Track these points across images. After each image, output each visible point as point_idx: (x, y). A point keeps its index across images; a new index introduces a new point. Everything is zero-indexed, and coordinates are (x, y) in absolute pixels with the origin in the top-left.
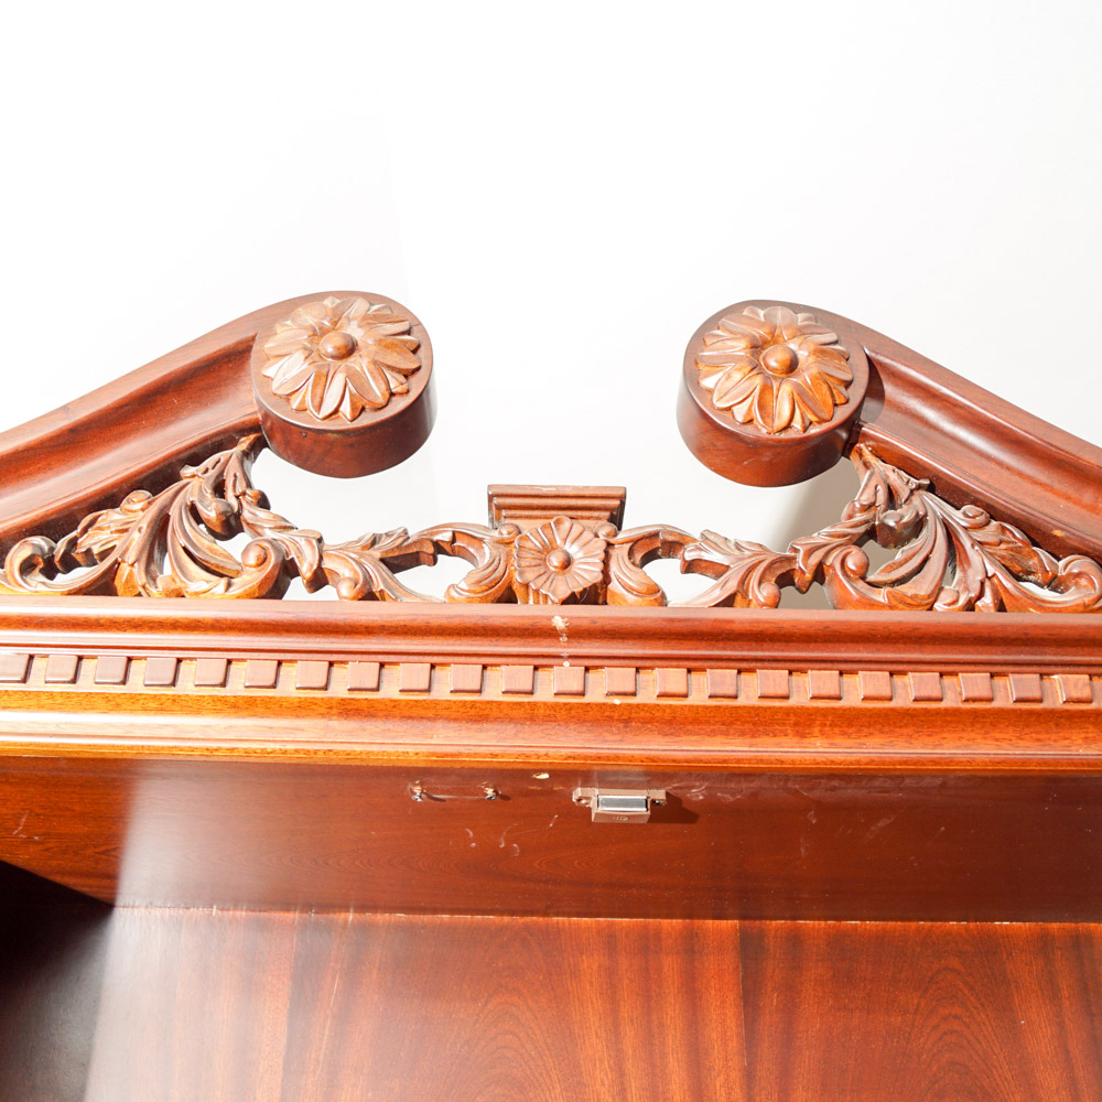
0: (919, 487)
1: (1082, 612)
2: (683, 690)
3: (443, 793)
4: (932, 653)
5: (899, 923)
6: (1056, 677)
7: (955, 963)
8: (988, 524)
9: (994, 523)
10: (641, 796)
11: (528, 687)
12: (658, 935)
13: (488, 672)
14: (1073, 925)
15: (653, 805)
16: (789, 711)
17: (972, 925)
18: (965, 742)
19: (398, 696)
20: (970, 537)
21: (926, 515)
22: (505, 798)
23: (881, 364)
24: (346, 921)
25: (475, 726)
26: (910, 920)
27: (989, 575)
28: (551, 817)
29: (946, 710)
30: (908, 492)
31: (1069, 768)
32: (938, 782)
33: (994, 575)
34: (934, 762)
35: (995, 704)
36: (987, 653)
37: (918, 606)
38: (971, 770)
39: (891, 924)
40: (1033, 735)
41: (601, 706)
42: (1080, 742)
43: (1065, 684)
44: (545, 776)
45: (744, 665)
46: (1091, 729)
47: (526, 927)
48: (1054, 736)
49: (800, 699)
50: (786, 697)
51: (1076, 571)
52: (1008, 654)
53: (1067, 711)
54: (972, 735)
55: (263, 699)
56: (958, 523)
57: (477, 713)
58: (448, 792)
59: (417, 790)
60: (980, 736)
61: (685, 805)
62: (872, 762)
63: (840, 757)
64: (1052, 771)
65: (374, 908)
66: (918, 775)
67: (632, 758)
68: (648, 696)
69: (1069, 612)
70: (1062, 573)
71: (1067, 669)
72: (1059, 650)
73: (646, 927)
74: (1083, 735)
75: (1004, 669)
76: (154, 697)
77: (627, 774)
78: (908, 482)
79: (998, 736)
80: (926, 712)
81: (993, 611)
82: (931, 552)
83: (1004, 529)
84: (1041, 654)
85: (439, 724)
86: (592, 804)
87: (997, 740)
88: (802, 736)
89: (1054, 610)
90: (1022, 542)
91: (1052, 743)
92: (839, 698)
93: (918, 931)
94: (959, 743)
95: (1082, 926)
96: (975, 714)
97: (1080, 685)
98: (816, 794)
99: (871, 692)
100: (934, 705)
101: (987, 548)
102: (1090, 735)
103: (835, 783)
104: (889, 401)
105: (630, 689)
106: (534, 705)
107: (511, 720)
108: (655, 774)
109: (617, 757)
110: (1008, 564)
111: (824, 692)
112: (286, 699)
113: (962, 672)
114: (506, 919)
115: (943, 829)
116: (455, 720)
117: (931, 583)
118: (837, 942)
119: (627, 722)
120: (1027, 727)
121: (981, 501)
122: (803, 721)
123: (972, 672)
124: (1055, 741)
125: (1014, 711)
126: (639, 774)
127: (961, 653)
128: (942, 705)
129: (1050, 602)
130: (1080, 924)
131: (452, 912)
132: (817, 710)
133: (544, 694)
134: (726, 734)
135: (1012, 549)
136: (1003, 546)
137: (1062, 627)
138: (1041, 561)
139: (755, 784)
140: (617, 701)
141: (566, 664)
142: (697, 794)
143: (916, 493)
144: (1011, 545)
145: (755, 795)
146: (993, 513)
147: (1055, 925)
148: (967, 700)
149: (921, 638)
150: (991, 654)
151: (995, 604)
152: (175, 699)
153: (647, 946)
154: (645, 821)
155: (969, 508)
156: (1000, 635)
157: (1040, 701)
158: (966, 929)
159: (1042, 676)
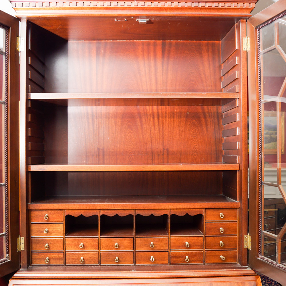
2: (151, 5)
3: (119, 20)
7: (194, 47)
10: (145, 20)
11: (130, 5)
12: (150, 43)
13: (125, 3)
15: (147, 21)
16: (165, 8)
17: (197, 41)
19: (113, 7)
22: (127, 20)
24: (103, 42)
25: (123, 11)
28: (133, 23)
32: (184, 18)
34: (183, 15)
35: (192, 7)
39: (185, 41)
41: (140, 7)
43: (202, 4)
44: (133, 17)
45: (159, 1)
47: (130, 42)
49: (166, 6)
50: (164, 6)
53: (201, 8)
55: (95, 7)
57: (124, 9)
58: (120, 20)
59: (116, 20)
61: (152, 21)
62: (175, 15)
63: (171, 14)
65: (107, 40)
66: (181, 17)
67: (144, 15)
68: (146, 6)
71: (202, 2)
73: (148, 42)
76: (81, 8)
77: (144, 17)
80: (183, 8)
85: (119, 10)
86: (139, 21)
88: (166, 11)
92: (171, 6)
93: (189, 42)
95: (214, 41)
96: (189, 8)
97: (204, 4)
98: (169, 19)
99: (175, 5)
100: (184, 7)
103: (171, 18)
105: (144, 5)
106: (131, 7)
107: (128, 9)
108: (147, 17)
109: (142, 14)
111: (169, 5)
112: (99, 7)
113: (188, 2)
114: (127, 41)
115: (187, 25)
116: (121, 10)
118: (177, 44)
119: (143, 9)
120: (196, 10)
122: (166, 9)
125: (194, 8)
126: (145, 17)
128: (185, 7)
131: (119, 40)
132: (168, 8)
133: (132, 6)
134: (156, 11)
139: (160, 18)
140: (142, 7)
141: (135, 2)
142: (153, 19)
145: (161, 19)
147: (210, 41)
148: (188, 6)
152: (83, 8)
153: (148, 44)
154: (146, 23)
157: (198, 6)
158: (196, 42)
159: (199, 3)
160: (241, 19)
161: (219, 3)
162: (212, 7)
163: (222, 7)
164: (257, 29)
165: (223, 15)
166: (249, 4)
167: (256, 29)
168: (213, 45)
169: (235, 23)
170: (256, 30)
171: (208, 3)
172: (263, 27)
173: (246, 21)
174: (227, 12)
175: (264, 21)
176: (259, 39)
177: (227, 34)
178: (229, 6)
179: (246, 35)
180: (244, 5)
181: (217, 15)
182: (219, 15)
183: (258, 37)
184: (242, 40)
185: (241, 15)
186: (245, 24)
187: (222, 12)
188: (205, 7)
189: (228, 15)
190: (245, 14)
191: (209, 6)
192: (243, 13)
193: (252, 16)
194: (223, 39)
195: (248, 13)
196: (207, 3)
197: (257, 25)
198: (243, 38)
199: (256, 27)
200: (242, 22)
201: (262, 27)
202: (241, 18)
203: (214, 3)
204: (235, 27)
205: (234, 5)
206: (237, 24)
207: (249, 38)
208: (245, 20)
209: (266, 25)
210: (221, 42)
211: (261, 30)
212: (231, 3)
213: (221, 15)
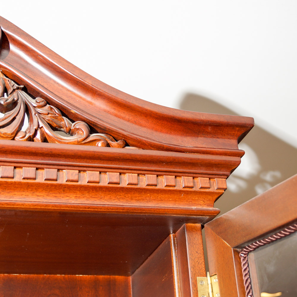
0: (18, 88)
1: (77, 144)
4: (11, 158)
5: (36, 275)
6: (64, 171)
8: (45, 106)
9: (48, 105)
14: (109, 276)
17: (66, 276)
18: (23, 196)
20: (35, 110)
21: (18, 100)
23: (8, 35)
26: (40, 274)
27: (40, 127)
29: (15, 182)
30: (12, 90)
31: (66, 209)
33: (42, 127)
35: (37, 181)
36: (35, 159)
37: (7, 138)
38: (24, 208)
40: (54, 194)
42: (73, 198)
43: (68, 174)
46: (78, 192)
48: (62, 195)
51: (77, 127)
52: (44, 160)
53: (67, 185)
54: (27, 194)
56: (32, 105)
60: (31, 194)
64: (59, 209)
69: (71, 144)
70: (72, 128)
71: (70, 168)
72: (66, 160)
74: (75, 195)
75: (42, 166)
78: (13, 86)
79: (38, 194)
80: (7, 183)
81: (40, 142)
82: (17, 115)
83: (51, 108)
84: (59, 161)
87: (38, 196)
89: (65, 143)
90: (58, 114)
91: (61, 198)
93: (44, 278)
94: (21, 197)
95: (112, 277)
96: (28, 184)
97: (74, 174)
101: (42, 116)
102: (78, 195)
104: (11, 51)
110: (51, 123)
113: (24, 167)
115: (28, 234)
117: (14, 128)
120: (51, 191)
121: (44, 96)
123: (28, 167)
124: (63, 197)
125: (44, 184)
127: (23, 158)
129: (64, 140)
130: (111, 276)
135: (53, 117)
136: (50, 115)
137: (67, 150)
138: (65, 122)
143: (16, 91)
144: (53, 115)
146: (48, 102)
148: (24, 179)
149: (6, 151)
150: (37, 160)
151: (41, 139)
155: (38, 99)
156: (40, 152)
157: (56, 180)
158: (64, 278)
159: (59, 170)
160: (187, 223)
161: (120, 174)
162: (101, 184)
163: (130, 186)
164: (239, 253)
165: (135, 209)
166: (210, 179)
167: (237, 253)
168: (110, 286)
169: (169, 234)
170: (237, 256)
171: (87, 172)
172: (258, 247)
173: (203, 227)
174: (147, 202)
175: (265, 230)
176: (250, 283)
177: (147, 261)
178: (151, 183)
179: (207, 269)
180: (194, 182)
181: (117, 208)
182: (123, 209)
183: (245, 279)
184: (195, 285)
185: (187, 210)
186: (200, 237)
187: (132, 199)
188: (79, 183)
189: (150, 210)
190: (200, 207)
191: (92, 180)
192: (193, 205)
193: (218, 213)
194: (137, 271)
195: (208, 205)
196: (85, 171)
197: (240, 242)
198: (199, 278)
199: (237, 247)
200: (192, 230)
201: (255, 249)
202: (188, 220)
203: (105, 172)
204: (169, 242)
205: (167, 179)
206: (174, 237)
207: (215, 280)
208: (199, 225)
209: (269, 243)
210: (130, 278)
211: (252, 255)
212: (157, 176)
213: (128, 209)
